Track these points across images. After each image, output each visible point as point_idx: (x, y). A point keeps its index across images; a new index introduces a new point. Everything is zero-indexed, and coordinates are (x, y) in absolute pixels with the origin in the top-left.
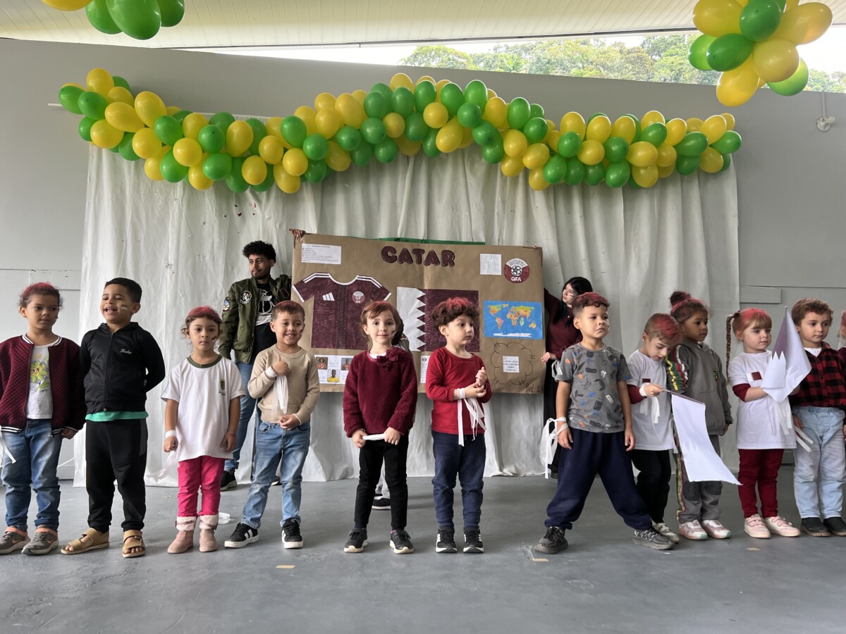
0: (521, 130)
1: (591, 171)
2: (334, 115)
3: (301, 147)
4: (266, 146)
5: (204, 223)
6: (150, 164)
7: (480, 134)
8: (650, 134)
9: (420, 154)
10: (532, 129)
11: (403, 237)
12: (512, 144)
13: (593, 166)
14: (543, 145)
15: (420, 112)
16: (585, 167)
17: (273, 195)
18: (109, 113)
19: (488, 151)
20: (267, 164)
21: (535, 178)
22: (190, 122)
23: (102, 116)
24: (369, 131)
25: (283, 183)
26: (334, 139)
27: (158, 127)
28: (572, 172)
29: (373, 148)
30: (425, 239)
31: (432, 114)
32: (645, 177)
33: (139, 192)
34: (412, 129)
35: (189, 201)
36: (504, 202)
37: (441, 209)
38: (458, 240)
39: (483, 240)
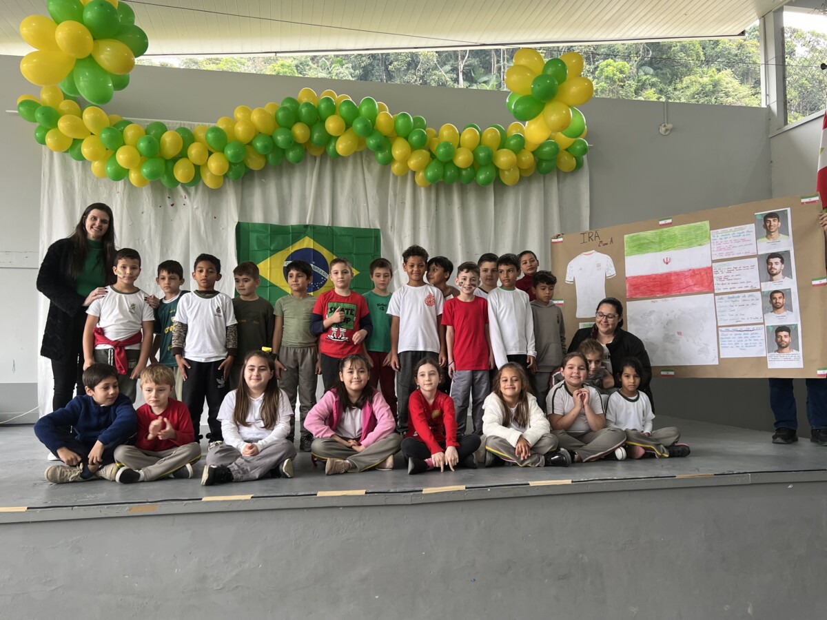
0: (406, 138)
1: (464, 172)
2: (250, 125)
3: (223, 151)
4: (194, 151)
5: (143, 213)
6: (96, 166)
7: (371, 142)
8: (512, 142)
9: (324, 155)
10: (415, 138)
11: (311, 223)
12: (398, 150)
13: (466, 169)
14: (424, 151)
15: (323, 121)
16: (459, 170)
17: (200, 188)
18: (62, 124)
19: (380, 155)
20: (195, 165)
21: (420, 177)
22: (130, 132)
23: (54, 126)
24: (280, 138)
25: (208, 181)
26: (250, 144)
27: (104, 136)
28: (448, 173)
29: (284, 152)
30: (330, 225)
31: (332, 125)
32: (509, 178)
33: (86, 186)
34: (316, 136)
35: (130, 193)
36: (395, 195)
37: (343, 200)
38: (357, 226)
39: (379, 227)
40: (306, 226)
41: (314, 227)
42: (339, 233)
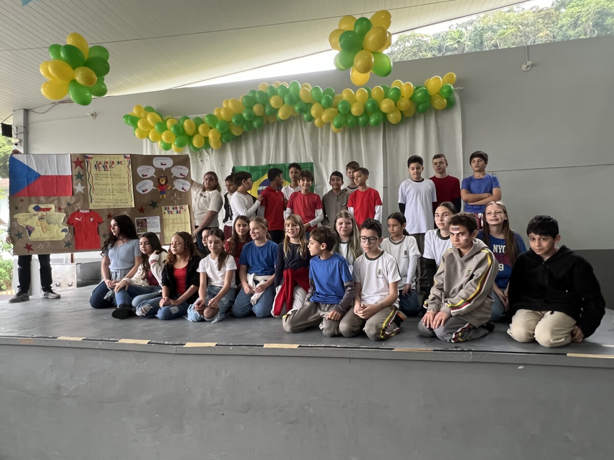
0: (319, 102)
1: (361, 119)
2: (227, 110)
3: (215, 127)
4: (200, 129)
6: (159, 143)
7: (296, 108)
8: (391, 93)
9: (277, 122)
10: (324, 101)
11: (273, 163)
12: (314, 110)
13: (361, 116)
14: (333, 109)
16: (357, 118)
17: (212, 150)
18: (139, 124)
19: (305, 116)
20: (204, 137)
21: (332, 125)
22: (168, 124)
23: (137, 126)
25: (213, 145)
26: (231, 121)
27: (156, 127)
28: (349, 121)
29: (251, 122)
30: (284, 163)
32: (393, 118)
34: (267, 110)
37: (291, 147)
39: (312, 161)
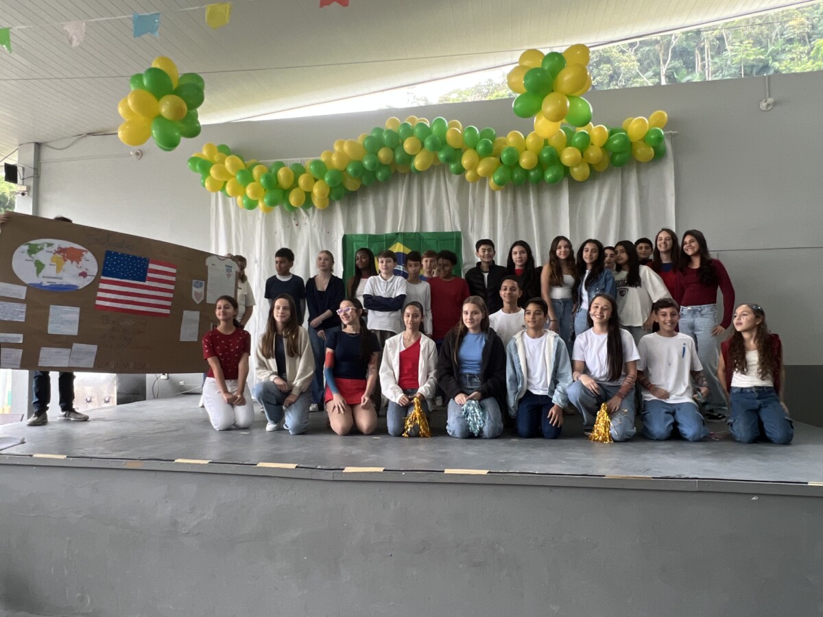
1: (532, 174)
2: (341, 155)
3: (323, 178)
4: (302, 181)
6: (239, 199)
7: (441, 156)
8: (577, 140)
11: (402, 231)
12: (467, 159)
14: (493, 158)
15: (401, 144)
16: (526, 172)
17: (314, 210)
18: (212, 172)
19: (452, 166)
21: (492, 182)
22: (256, 172)
23: (208, 174)
24: (366, 162)
25: (318, 203)
26: (345, 170)
27: (238, 177)
28: (516, 176)
29: (374, 173)
30: (418, 231)
32: (579, 173)
34: (398, 157)
36: (474, 200)
37: (429, 208)
38: (441, 231)
39: (459, 229)
40: (397, 234)
41: (404, 234)
42: (426, 238)
